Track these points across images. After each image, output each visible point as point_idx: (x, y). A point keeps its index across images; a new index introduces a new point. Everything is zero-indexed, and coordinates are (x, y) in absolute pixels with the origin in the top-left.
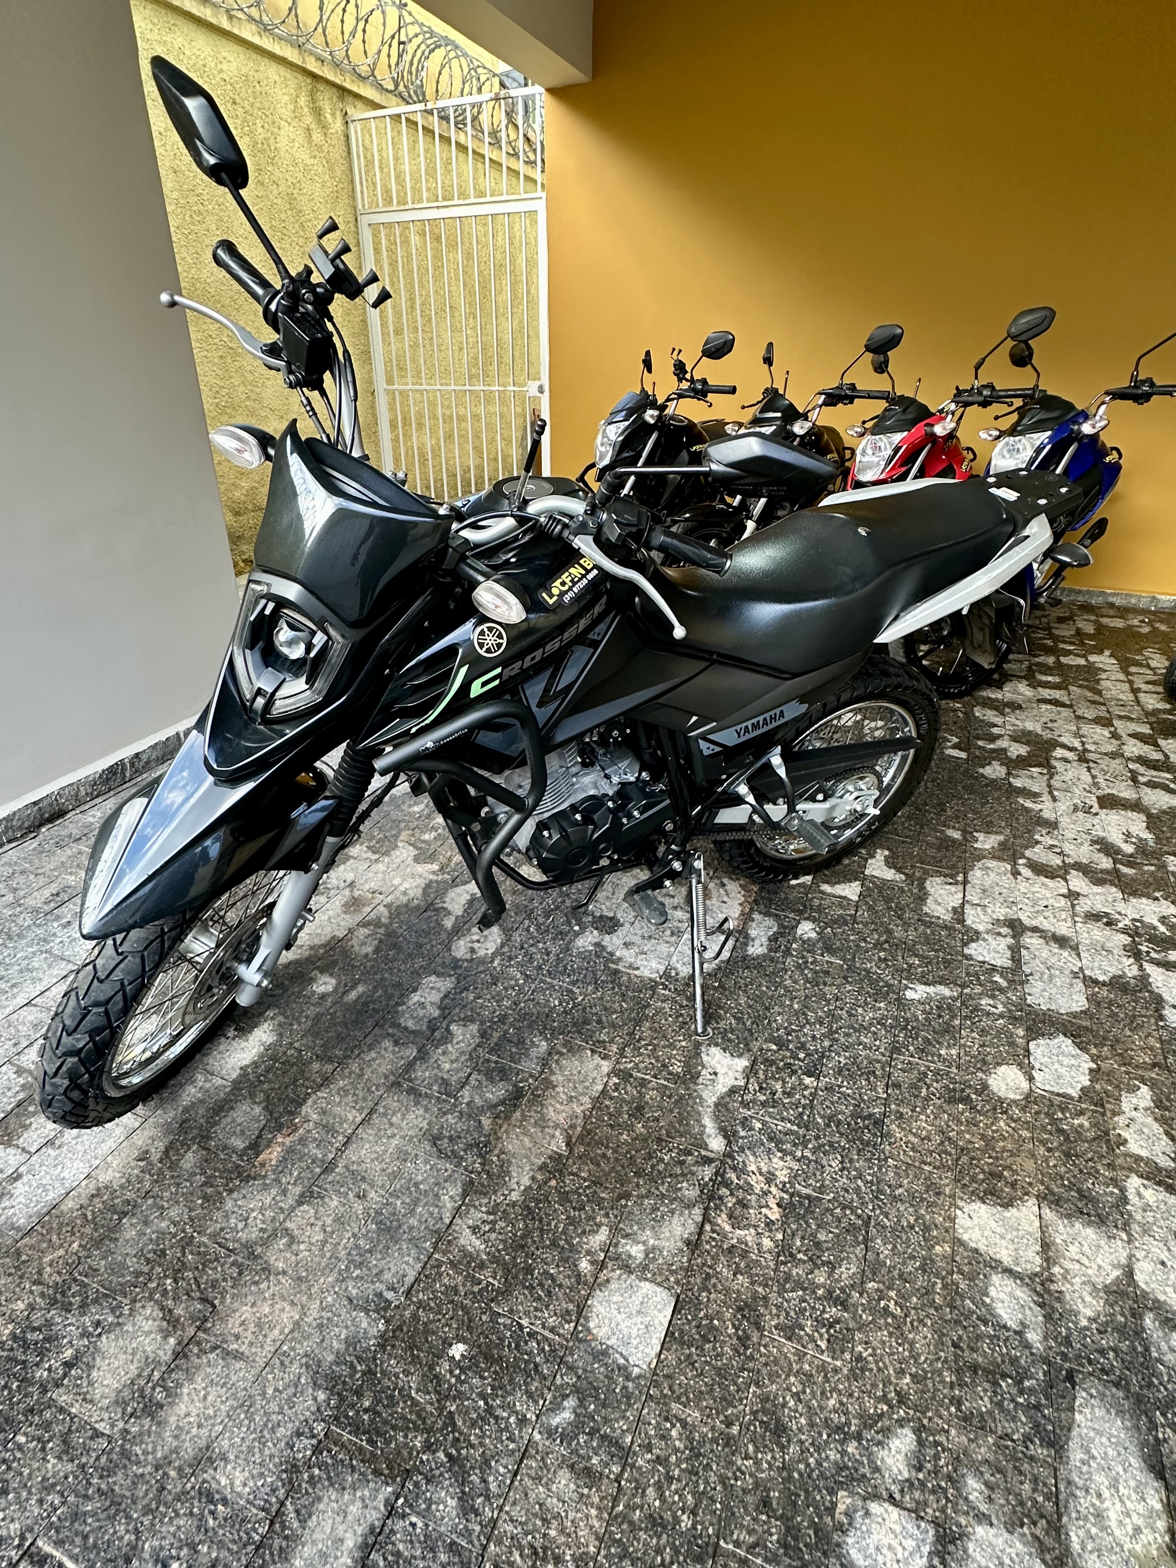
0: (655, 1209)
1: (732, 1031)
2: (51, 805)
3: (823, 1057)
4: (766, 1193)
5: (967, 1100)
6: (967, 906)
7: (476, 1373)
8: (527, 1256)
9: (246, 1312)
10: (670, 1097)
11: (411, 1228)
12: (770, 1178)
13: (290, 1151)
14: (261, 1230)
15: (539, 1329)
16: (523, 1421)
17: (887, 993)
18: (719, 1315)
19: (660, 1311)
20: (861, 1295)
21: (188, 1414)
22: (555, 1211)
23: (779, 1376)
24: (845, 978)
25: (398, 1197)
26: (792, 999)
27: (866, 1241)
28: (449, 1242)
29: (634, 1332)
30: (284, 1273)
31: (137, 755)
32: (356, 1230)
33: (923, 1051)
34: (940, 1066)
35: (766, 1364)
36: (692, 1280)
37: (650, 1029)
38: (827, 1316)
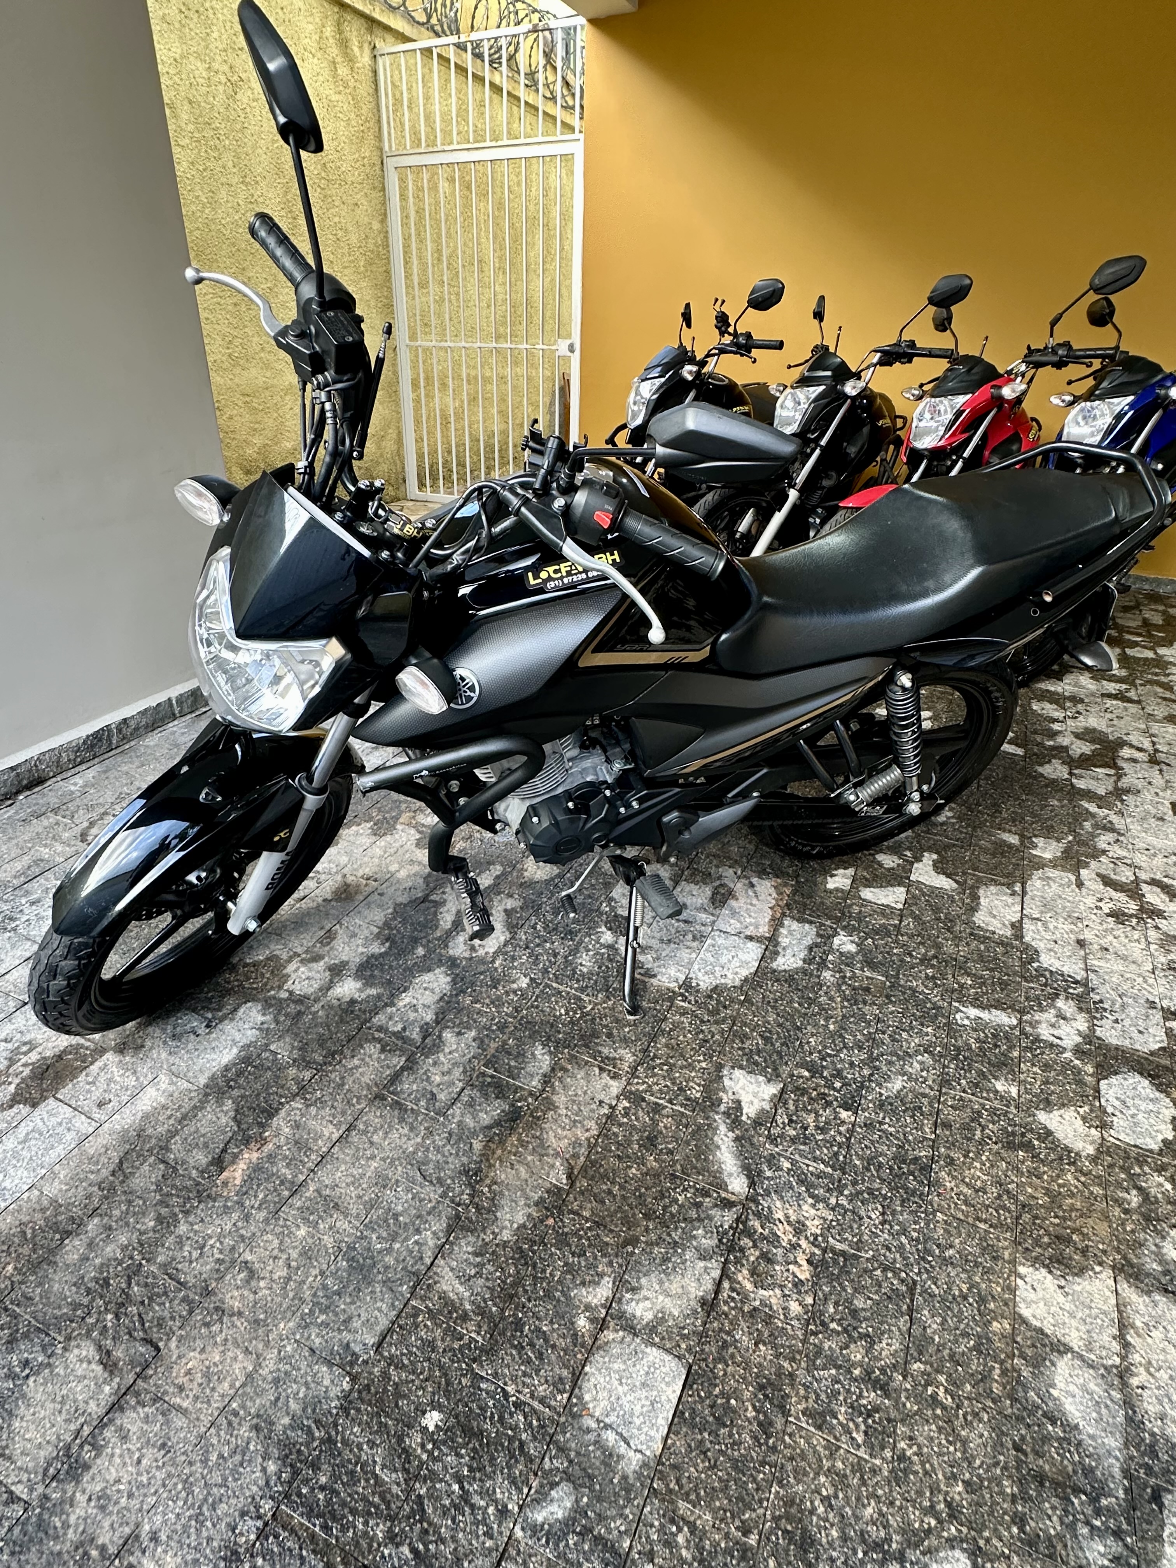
0: (666, 1260)
1: (759, 1052)
2: (30, 771)
3: (862, 1087)
4: (795, 1247)
5: (1027, 1146)
6: (1025, 920)
7: (451, 1448)
8: (516, 1308)
9: (193, 1359)
10: (686, 1127)
11: (387, 1268)
12: (799, 1228)
13: (257, 1169)
14: (218, 1261)
15: (526, 1399)
16: (503, 1512)
17: (936, 1016)
18: (736, 1393)
19: (668, 1384)
20: (905, 1377)
21: (118, 1481)
22: (552, 1255)
23: (806, 1474)
24: (888, 997)
25: (374, 1230)
26: (827, 1019)
27: (911, 1310)
28: (429, 1286)
29: (637, 1409)
30: (240, 1314)
31: (125, 721)
32: (325, 1266)
33: (976, 1085)
34: (997, 1104)
35: (792, 1459)
36: (707, 1348)
37: (667, 1046)
38: (864, 1402)
